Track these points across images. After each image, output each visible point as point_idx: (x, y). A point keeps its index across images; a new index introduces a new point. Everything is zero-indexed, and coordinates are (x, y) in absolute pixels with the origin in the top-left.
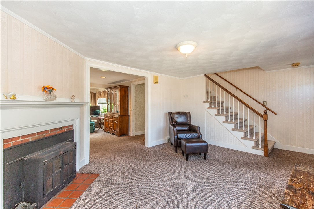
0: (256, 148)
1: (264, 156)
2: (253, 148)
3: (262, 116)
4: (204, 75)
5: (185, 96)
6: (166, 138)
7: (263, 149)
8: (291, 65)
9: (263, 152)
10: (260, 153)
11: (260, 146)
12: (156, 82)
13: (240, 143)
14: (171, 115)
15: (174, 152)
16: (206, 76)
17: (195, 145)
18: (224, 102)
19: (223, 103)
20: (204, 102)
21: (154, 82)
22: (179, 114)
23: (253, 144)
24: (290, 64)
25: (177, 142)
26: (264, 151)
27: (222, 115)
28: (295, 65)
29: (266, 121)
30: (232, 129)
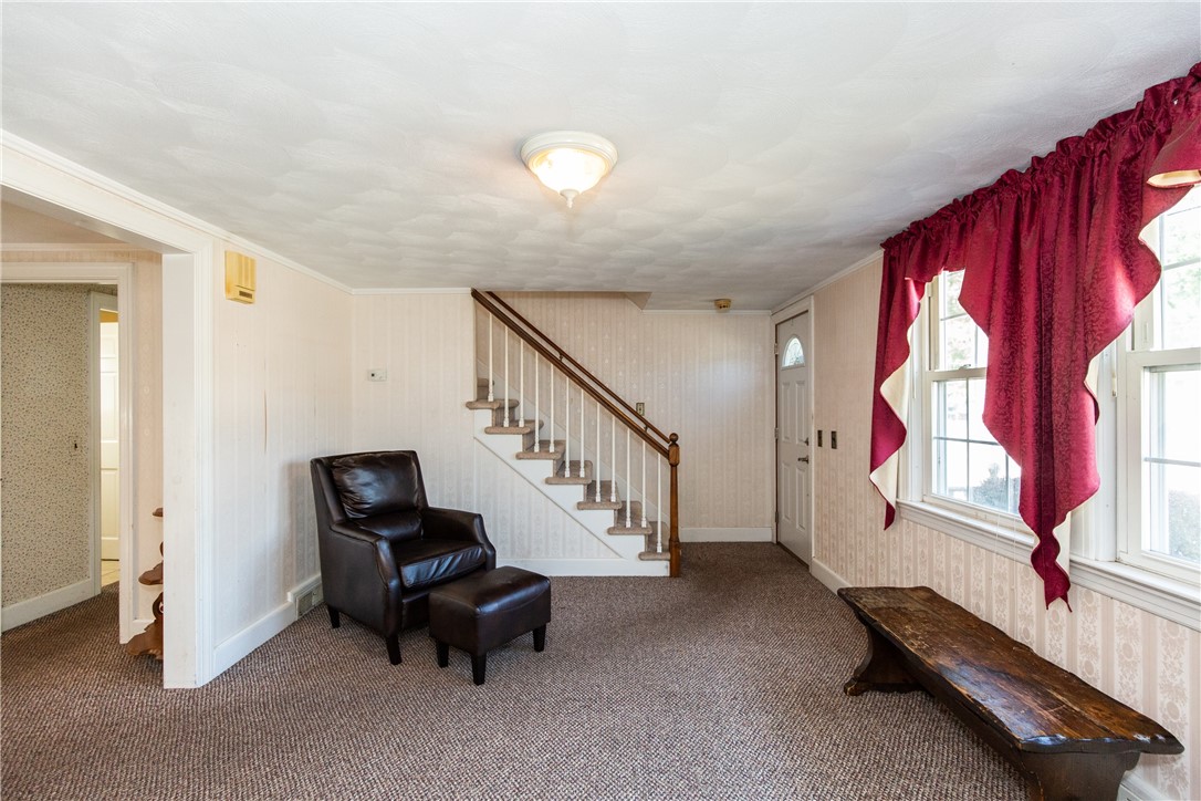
0: (651, 557)
1: (671, 576)
2: (641, 557)
3: (666, 453)
4: (469, 290)
5: (376, 378)
6: (290, 598)
7: (668, 556)
8: (713, 304)
9: (668, 563)
10: (660, 568)
11: (659, 550)
12: (242, 294)
13: (603, 547)
14: (330, 471)
15: (380, 664)
16: (475, 294)
17: (511, 602)
18: (518, 403)
19: (513, 406)
20: (470, 406)
21: (228, 290)
22: (370, 461)
23: (639, 543)
24: (711, 301)
25: (399, 606)
26: (671, 561)
27: (544, 454)
28: (722, 305)
29: (674, 466)
30: (579, 504)
